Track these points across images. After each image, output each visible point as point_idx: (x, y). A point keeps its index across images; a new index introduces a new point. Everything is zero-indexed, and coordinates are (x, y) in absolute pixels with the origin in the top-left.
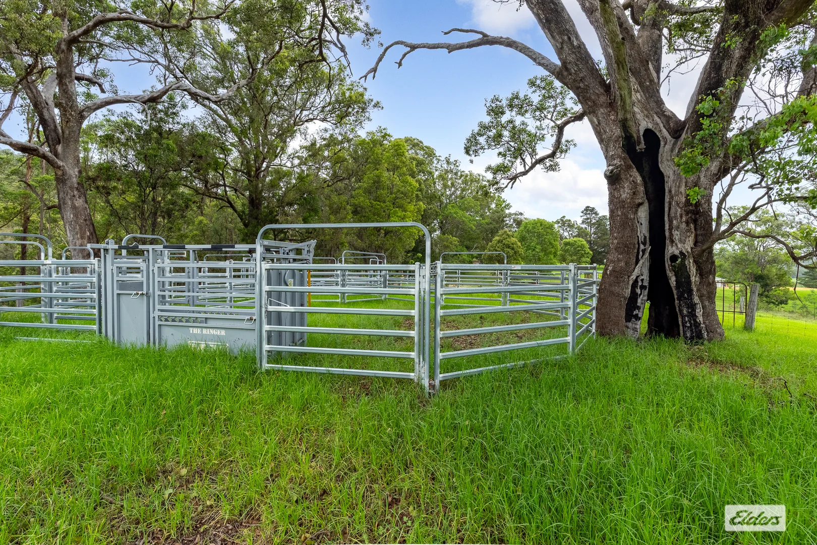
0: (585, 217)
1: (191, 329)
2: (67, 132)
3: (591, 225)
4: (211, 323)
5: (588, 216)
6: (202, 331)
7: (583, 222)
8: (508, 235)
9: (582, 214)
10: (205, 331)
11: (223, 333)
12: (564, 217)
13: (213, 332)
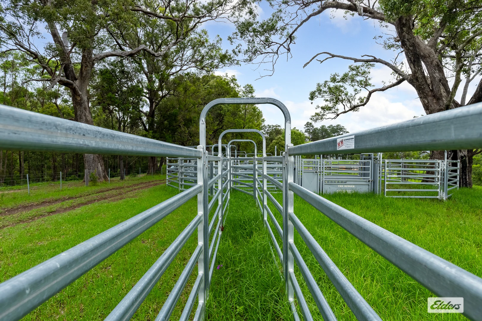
0: (307, 129)
1: (339, 186)
2: (85, 73)
3: (309, 133)
4: (348, 183)
5: (308, 128)
6: (344, 186)
7: (306, 131)
8: (281, 139)
9: (305, 127)
10: (345, 186)
11: (354, 186)
12: (295, 128)
13: (349, 186)
